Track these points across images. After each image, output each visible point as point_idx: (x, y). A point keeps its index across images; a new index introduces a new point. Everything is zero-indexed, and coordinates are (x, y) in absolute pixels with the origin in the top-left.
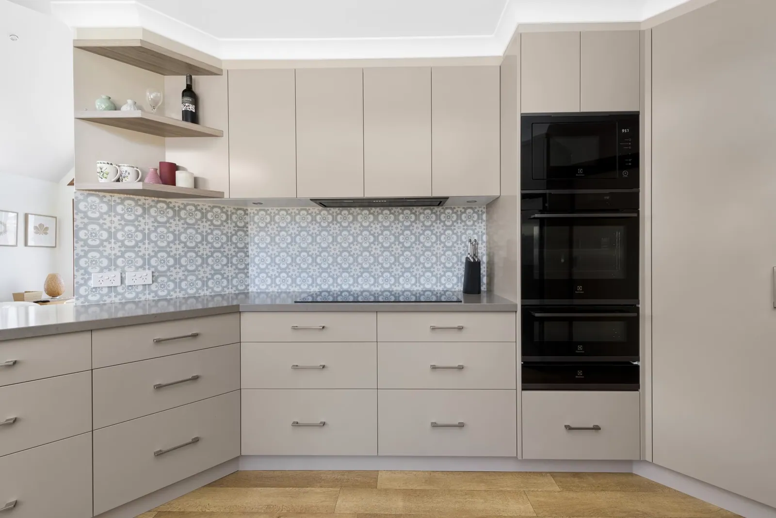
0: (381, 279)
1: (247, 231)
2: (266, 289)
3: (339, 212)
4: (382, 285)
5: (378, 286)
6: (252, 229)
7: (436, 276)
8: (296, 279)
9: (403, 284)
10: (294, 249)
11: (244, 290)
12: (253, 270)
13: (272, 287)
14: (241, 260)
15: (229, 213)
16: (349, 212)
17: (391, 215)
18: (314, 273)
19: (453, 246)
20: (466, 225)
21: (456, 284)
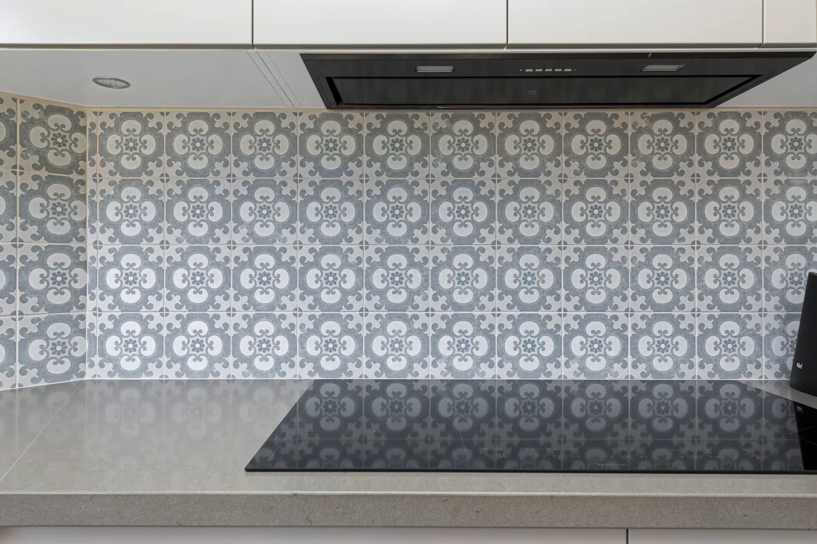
0: (511, 340)
1: (83, 183)
2: (140, 371)
4: (515, 360)
5: (501, 365)
6: (97, 178)
7: (686, 333)
8: (237, 339)
9: (583, 359)
10: (233, 244)
11: (68, 375)
12: (97, 312)
13: (159, 365)
14: (59, 279)
15: (19, 120)
16: (410, 124)
18: (298, 322)
19: (742, 236)
20: (785, 169)
21: (754, 360)
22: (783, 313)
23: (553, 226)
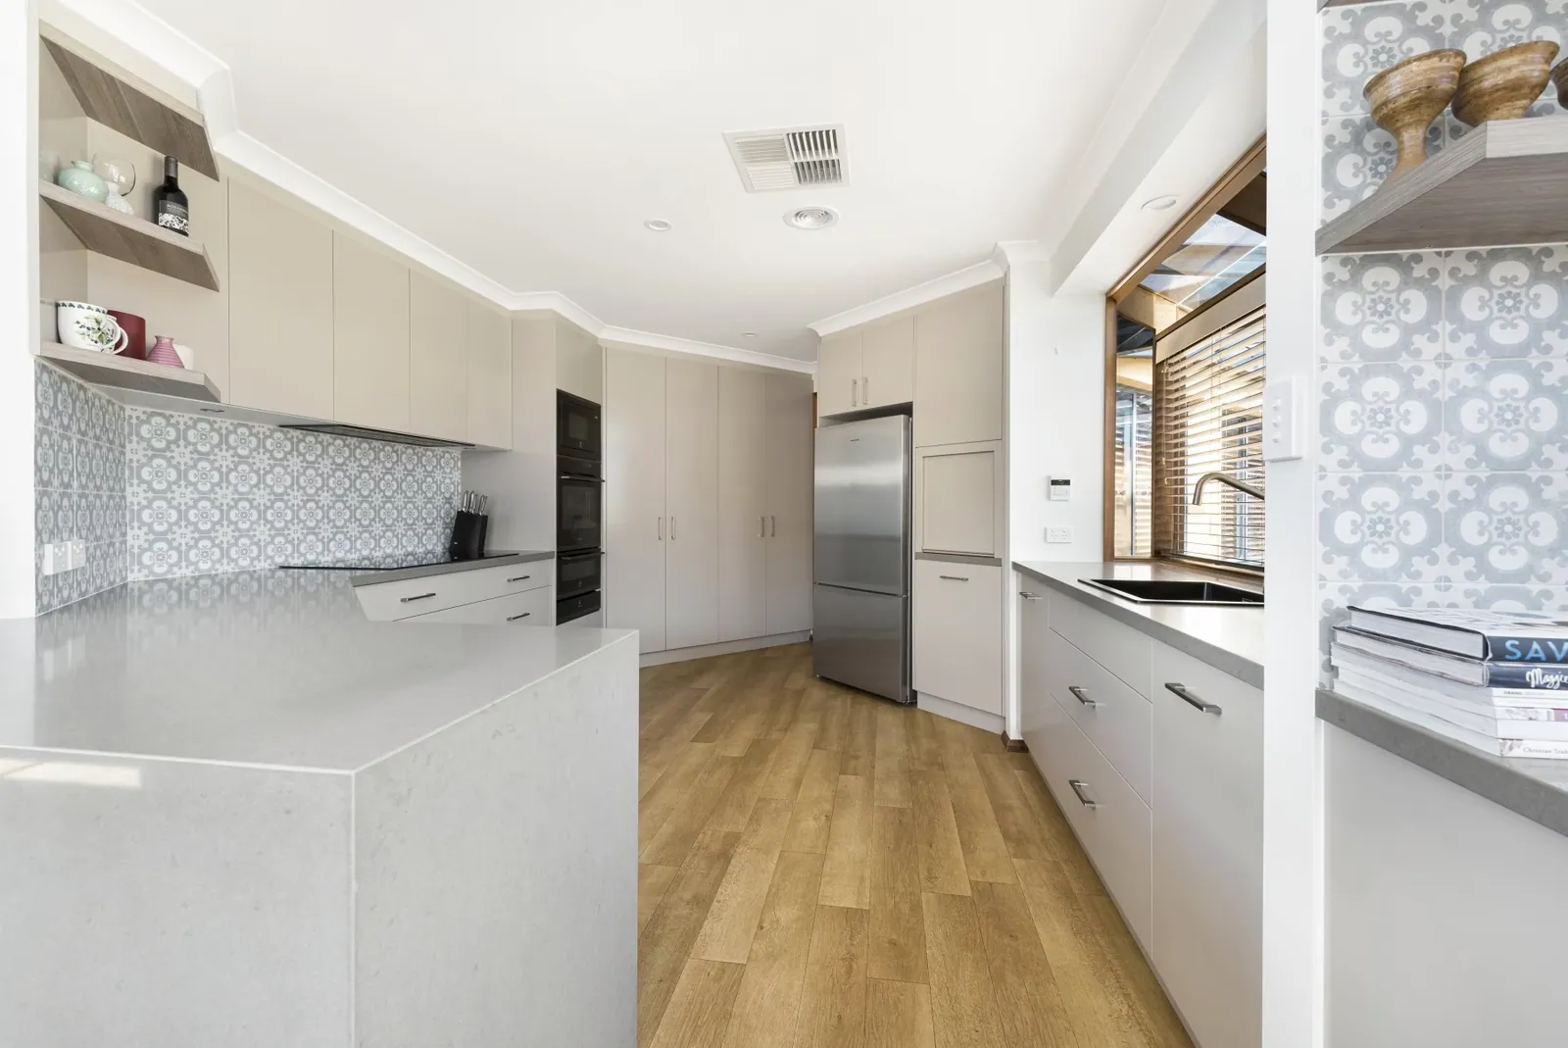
2: (168, 572)
3: (301, 437)
10: (225, 495)
20: (444, 472)
21: (435, 544)
22: (444, 526)
23: (374, 491)
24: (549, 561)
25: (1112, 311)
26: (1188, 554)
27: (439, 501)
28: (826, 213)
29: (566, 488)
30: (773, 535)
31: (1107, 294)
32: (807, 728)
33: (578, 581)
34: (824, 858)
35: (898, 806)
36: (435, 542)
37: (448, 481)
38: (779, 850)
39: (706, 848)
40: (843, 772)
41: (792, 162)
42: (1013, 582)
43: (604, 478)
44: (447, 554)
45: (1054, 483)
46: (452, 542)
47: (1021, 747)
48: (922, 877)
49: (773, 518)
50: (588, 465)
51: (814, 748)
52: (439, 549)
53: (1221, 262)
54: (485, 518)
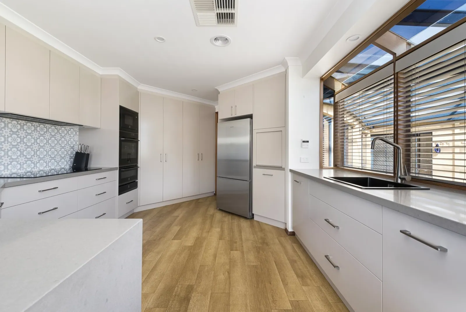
7: (56, 161)
9: (39, 167)
17: (33, 127)
19: (65, 146)
20: (70, 136)
21: (66, 165)
22: (70, 158)
23: (34, 143)
24: (116, 171)
25: (322, 83)
26: (345, 166)
27: (68, 148)
28: (226, 39)
29: (123, 143)
30: (202, 160)
31: (320, 78)
32: (216, 231)
33: (128, 178)
34: (229, 295)
35: (255, 264)
36: (66, 164)
37: (72, 140)
38: (210, 293)
39: (178, 296)
40: (232, 250)
41: (216, 12)
42: (290, 175)
43: (139, 139)
44: (71, 169)
45: (304, 142)
46: (74, 163)
47: (293, 234)
48: (270, 301)
49: (202, 154)
50: (133, 134)
51: (220, 239)
52: (68, 167)
53: (357, 69)
54: (88, 155)
